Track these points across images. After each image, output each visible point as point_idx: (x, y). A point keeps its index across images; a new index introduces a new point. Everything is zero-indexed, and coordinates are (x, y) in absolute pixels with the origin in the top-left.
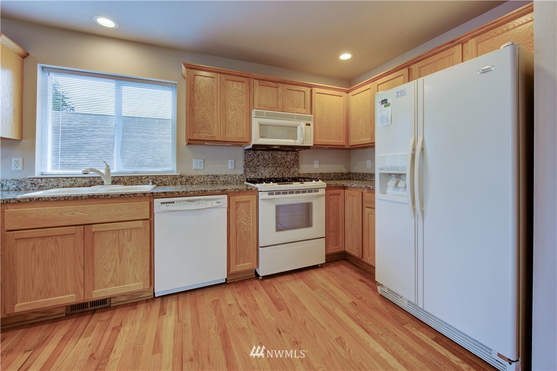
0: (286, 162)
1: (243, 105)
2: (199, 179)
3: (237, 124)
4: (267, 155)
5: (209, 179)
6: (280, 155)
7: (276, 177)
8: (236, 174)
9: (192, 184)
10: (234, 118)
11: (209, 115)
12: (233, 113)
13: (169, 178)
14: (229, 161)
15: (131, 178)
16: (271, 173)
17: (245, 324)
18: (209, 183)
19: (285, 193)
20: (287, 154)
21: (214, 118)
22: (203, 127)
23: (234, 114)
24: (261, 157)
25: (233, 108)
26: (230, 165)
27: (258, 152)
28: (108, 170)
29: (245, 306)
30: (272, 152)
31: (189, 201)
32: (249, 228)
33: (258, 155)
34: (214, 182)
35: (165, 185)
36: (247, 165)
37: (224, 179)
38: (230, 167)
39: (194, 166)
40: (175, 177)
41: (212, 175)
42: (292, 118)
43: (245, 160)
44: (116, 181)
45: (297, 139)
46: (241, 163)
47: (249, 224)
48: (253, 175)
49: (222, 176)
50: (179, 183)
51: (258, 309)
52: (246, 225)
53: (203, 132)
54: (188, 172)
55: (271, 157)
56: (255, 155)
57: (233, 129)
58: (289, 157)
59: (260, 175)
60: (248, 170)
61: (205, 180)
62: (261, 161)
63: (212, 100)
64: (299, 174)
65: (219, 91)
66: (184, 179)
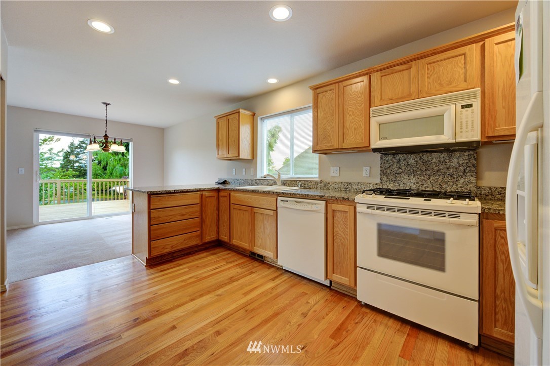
0: (448, 168)
1: (362, 106)
2: (334, 185)
3: (355, 129)
4: (413, 159)
5: (343, 186)
6: (435, 157)
7: (428, 189)
8: (370, 182)
9: (328, 189)
10: (353, 123)
11: (329, 126)
12: (351, 118)
13: (313, 182)
14: (364, 168)
15: (291, 181)
16: (420, 183)
17: (294, 321)
18: (342, 190)
19: (391, 209)
20: (450, 157)
21: (333, 127)
22: (324, 138)
23: (353, 119)
24: (403, 163)
25: (351, 113)
26: (365, 172)
27: (400, 156)
28: (279, 176)
29: (315, 311)
30: (421, 155)
31: (296, 202)
32: (346, 241)
33: (400, 160)
34: (348, 190)
35: (310, 188)
36: (383, 173)
37: (357, 187)
38: (364, 175)
39: (332, 174)
40: (316, 183)
41: (345, 183)
42: (432, 103)
43: (381, 167)
44: (284, 183)
45: (443, 133)
46: (377, 170)
47: (347, 236)
48: (392, 185)
49: (355, 183)
50: (319, 188)
51: (318, 321)
52: (344, 236)
53: (324, 142)
54: (327, 179)
55: (419, 162)
56: (395, 161)
57: (352, 135)
58: (455, 160)
59: (402, 186)
60: (385, 178)
61: (340, 186)
62: (403, 168)
63: (331, 112)
64: (478, 188)
65: (337, 100)
66: (322, 185)
